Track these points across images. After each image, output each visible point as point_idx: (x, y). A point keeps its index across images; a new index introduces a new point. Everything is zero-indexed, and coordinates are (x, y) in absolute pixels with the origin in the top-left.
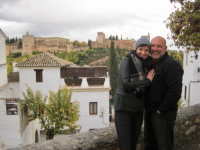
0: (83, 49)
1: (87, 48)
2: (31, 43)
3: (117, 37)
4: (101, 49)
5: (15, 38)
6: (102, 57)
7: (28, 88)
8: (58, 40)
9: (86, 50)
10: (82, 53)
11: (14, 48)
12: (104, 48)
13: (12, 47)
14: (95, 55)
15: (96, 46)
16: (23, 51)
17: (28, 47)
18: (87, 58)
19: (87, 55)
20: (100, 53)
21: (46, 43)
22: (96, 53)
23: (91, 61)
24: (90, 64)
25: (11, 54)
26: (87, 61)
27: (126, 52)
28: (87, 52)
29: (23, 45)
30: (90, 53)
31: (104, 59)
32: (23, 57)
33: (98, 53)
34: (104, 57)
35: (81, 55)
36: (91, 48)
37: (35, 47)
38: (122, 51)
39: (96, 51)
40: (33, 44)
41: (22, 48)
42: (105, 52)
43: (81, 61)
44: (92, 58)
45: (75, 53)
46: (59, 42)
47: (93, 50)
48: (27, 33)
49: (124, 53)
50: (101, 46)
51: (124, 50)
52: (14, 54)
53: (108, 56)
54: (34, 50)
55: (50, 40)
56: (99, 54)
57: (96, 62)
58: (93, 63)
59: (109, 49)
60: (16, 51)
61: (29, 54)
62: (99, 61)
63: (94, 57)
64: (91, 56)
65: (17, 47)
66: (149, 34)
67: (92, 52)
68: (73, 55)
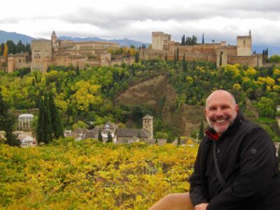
0: (126, 62)
1: (132, 61)
3: (194, 38)
4: (153, 62)
6: (152, 77)
9: (131, 64)
10: (120, 70)
11: (20, 60)
13: (17, 59)
14: (140, 73)
15: (147, 57)
16: (33, 65)
17: (40, 60)
18: (128, 77)
19: (126, 73)
20: (151, 69)
23: (132, 84)
25: (14, 70)
26: (125, 83)
29: (33, 56)
30: (132, 68)
31: (155, 79)
32: (30, 76)
33: (146, 69)
34: (156, 76)
35: (118, 73)
36: (137, 61)
37: (53, 59)
39: (144, 66)
40: (49, 54)
41: (31, 60)
42: (159, 68)
43: (116, 83)
44: (134, 78)
45: (109, 69)
46: (95, 50)
47: (140, 63)
48: (54, 33)
49: (194, 69)
50: (155, 57)
51: (194, 63)
52: (20, 70)
53: (163, 74)
54: (50, 65)
56: (147, 71)
57: (141, 85)
58: (136, 87)
59: (168, 62)
60: (23, 65)
61: (40, 71)
62: (147, 83)
63: (139, 77)
64: (134, 75)
65: (24, 58)
66: (250, 32)
67: (137, 68)
68: (105, 73)
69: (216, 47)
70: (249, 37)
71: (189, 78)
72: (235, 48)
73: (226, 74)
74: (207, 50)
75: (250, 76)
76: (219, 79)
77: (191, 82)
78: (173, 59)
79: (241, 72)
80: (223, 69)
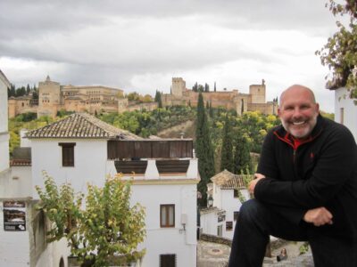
0: (146, 108)
1: (154, 107)
2: (54, 96)
3: (207, 87)
4: (178, 107)
5: (26, 87)
6: (179, 123)
7: (46, 179)
8: (102, 91)
9: (152, 109)
10: (145, 115)
11: (23, 104)
12: (184, 107)
13: (20, 102)
14: (167, 118)
15: (169, 103)
16: (40, 110)
17: (49, 104)
18: (154, 123)
19: (153, 118)
20: (177, 115)
21: (81, 97)
22: (170, 115)
23: (160, 129)
24: (159, 134)
25: (17, 115)
26: (153, 129)
27: (223, 114)
28: (154, 113)
29: (40, 100)
30: (159, 115)
31: (183, 125)
32: (39, 121)
33: (173, 115)
34: (184, 121)
35: (143, 118)
36: (160, 106)
37: (61, 104)
38: (215, 112)
39: (169, 111)
40: (57, 98)
41: (37, 104)
42: (185, 114)
43: (143, 129)
44: (162, 123)
45: (132, 114)
46: (104, 95)
47: (165, 109)
48: (48, 77)
49: (219, 115)
50: (178, 103)
51: (220, 110)
52: (24, 115)
53: (191, 120)
54: (60, 109)
55: (89, 90)
56: (174, 117)
57: (169, 130)
58: (164, 133)
59: (193, 108)
60: (27, 110)
61: (50, 116)
62: (175, 129)
63: (167, 122)
64: (161, 121)
65: (28, 102)
66: (263, 81)
67: (162, 114)
68: (129, 118)
69: (232, 95)
70: (263, 86)
71: (218, 123)
72: (250, 96)
73: (251, 120)
74: (224, 97)
75: (271, 122)
76: (246, 125)
77: (222, 128)
78: (196, 105)
79: (264, 119)
80: (246, 115)
